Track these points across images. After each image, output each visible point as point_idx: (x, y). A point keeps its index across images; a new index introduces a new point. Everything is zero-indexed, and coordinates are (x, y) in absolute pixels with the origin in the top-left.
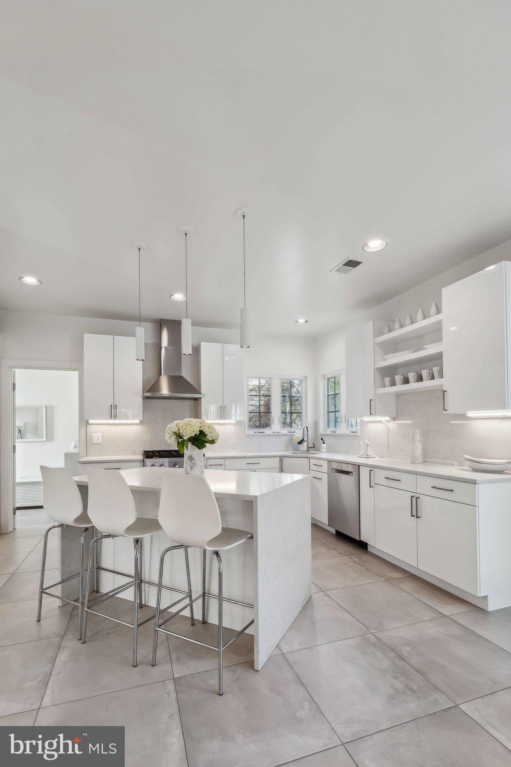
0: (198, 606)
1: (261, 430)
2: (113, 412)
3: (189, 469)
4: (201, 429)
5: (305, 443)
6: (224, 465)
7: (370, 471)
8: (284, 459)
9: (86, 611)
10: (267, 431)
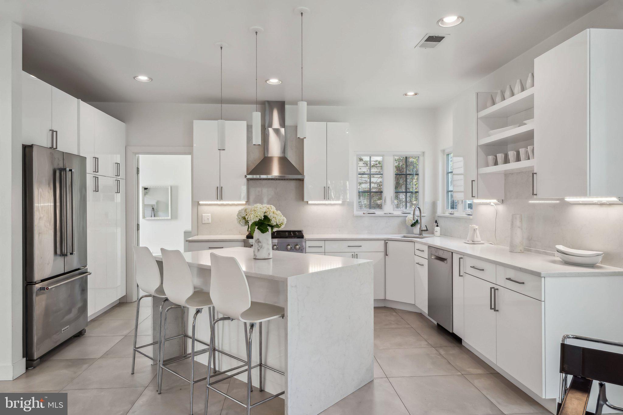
0: (255, 373)
1: (372, 211)
2: (220, 194)
3: (256, 251)
4: (266, 214)
5: (418, 226)
6: (323, 247)
7: (460, 258)
8: (390, 243)
9: (161, 367)
10: (378, 212)
